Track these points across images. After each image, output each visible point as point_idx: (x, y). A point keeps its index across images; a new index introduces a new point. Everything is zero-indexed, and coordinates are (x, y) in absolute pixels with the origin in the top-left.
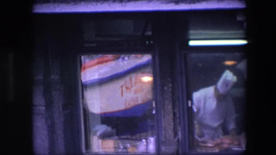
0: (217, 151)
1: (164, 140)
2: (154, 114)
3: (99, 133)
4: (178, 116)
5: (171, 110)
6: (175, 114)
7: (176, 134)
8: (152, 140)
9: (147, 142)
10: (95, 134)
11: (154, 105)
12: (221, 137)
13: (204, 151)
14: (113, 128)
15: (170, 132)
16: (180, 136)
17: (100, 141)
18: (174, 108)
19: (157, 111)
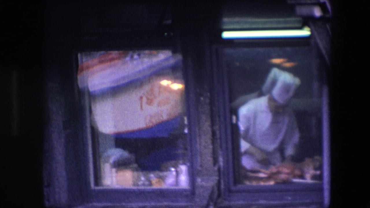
0: (272, 183)
1: (199, 168)
2: (185, 134)
3: (111, 161)
4: (218, 136)
5: (209, 129)
6: (214, 134)
7: (215, 161)
8: (183, 168)
9: (177, 172)
10: (106, 161)
11: (186, 122)
12: (278, 164)
13: (254, 183)
14: (130, 152)
15: (208, 159)
16: (221, 164)
17: (114, 170)
18: (212, 125)
19: (189, 129)
